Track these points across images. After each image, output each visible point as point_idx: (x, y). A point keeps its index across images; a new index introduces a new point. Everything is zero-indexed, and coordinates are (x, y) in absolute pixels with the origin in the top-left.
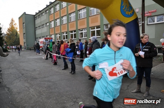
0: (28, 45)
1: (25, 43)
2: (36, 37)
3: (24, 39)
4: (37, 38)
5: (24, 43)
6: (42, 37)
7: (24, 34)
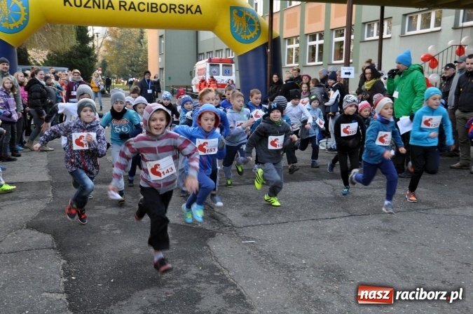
0: (170, 78)
1: (162, 69)
2: (199, 52)
3: (161, 54)
4: (201, 54)
5: (160, 69)
6: (217, 51)
7: (161, 37)
